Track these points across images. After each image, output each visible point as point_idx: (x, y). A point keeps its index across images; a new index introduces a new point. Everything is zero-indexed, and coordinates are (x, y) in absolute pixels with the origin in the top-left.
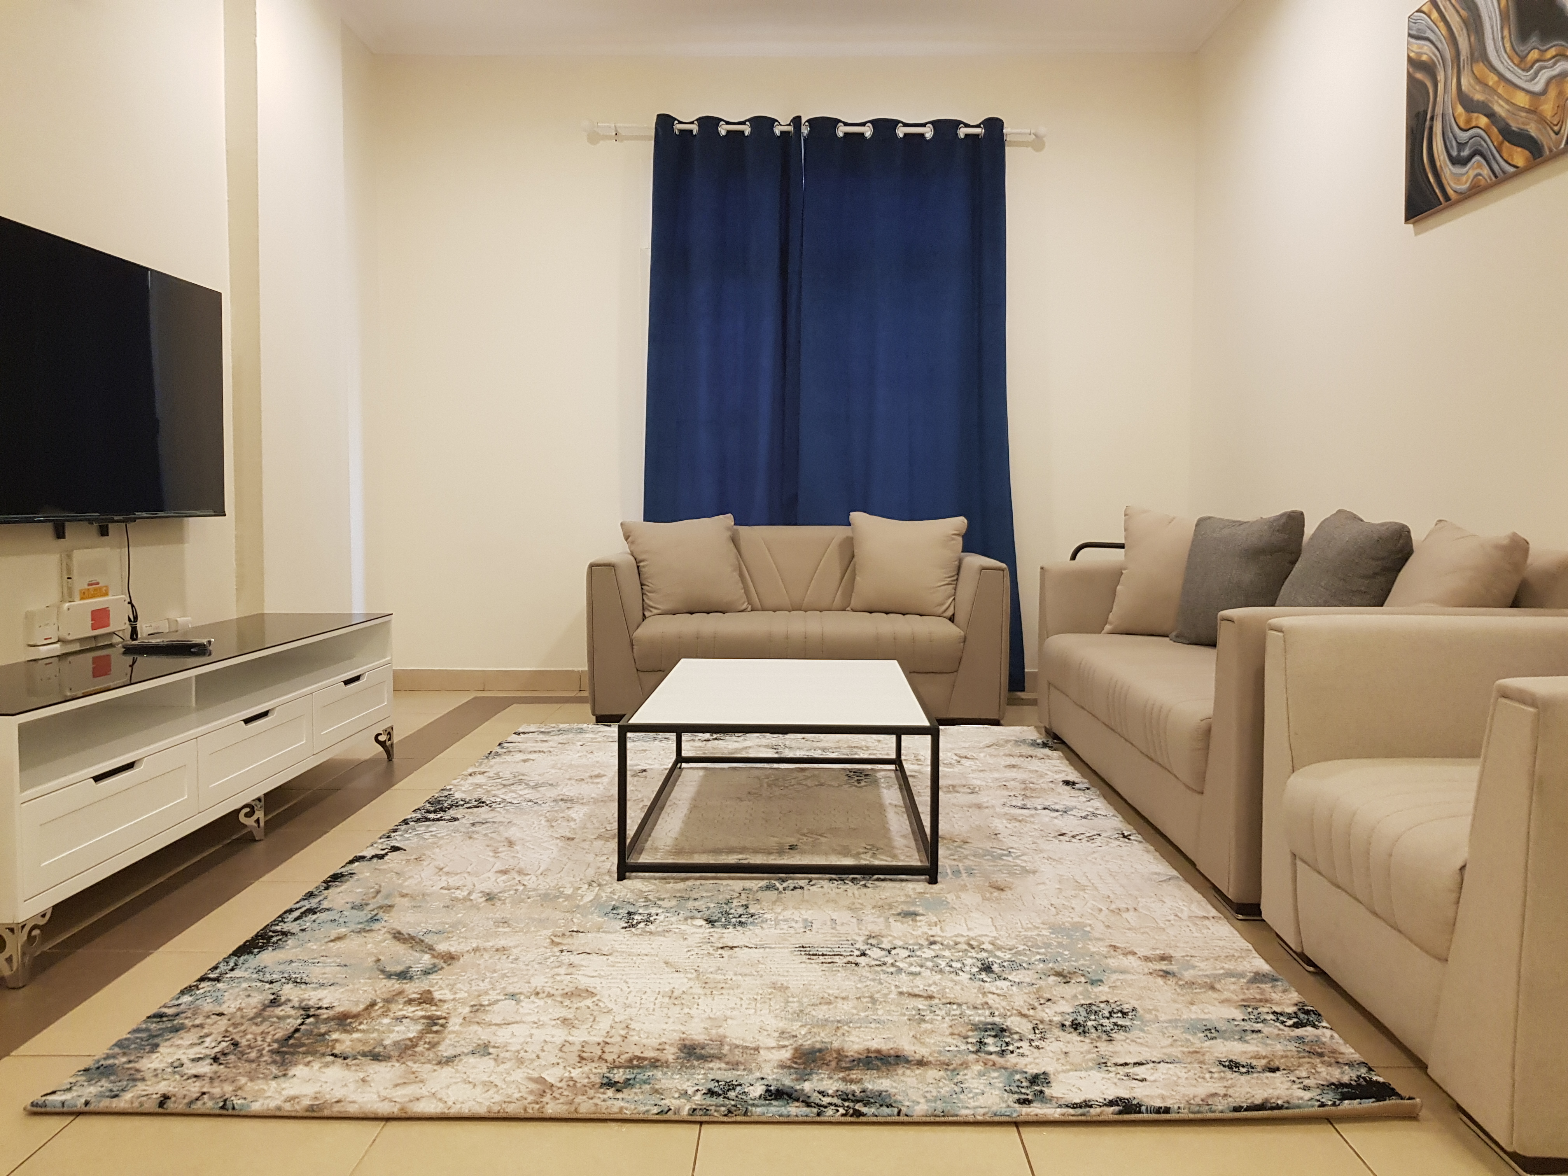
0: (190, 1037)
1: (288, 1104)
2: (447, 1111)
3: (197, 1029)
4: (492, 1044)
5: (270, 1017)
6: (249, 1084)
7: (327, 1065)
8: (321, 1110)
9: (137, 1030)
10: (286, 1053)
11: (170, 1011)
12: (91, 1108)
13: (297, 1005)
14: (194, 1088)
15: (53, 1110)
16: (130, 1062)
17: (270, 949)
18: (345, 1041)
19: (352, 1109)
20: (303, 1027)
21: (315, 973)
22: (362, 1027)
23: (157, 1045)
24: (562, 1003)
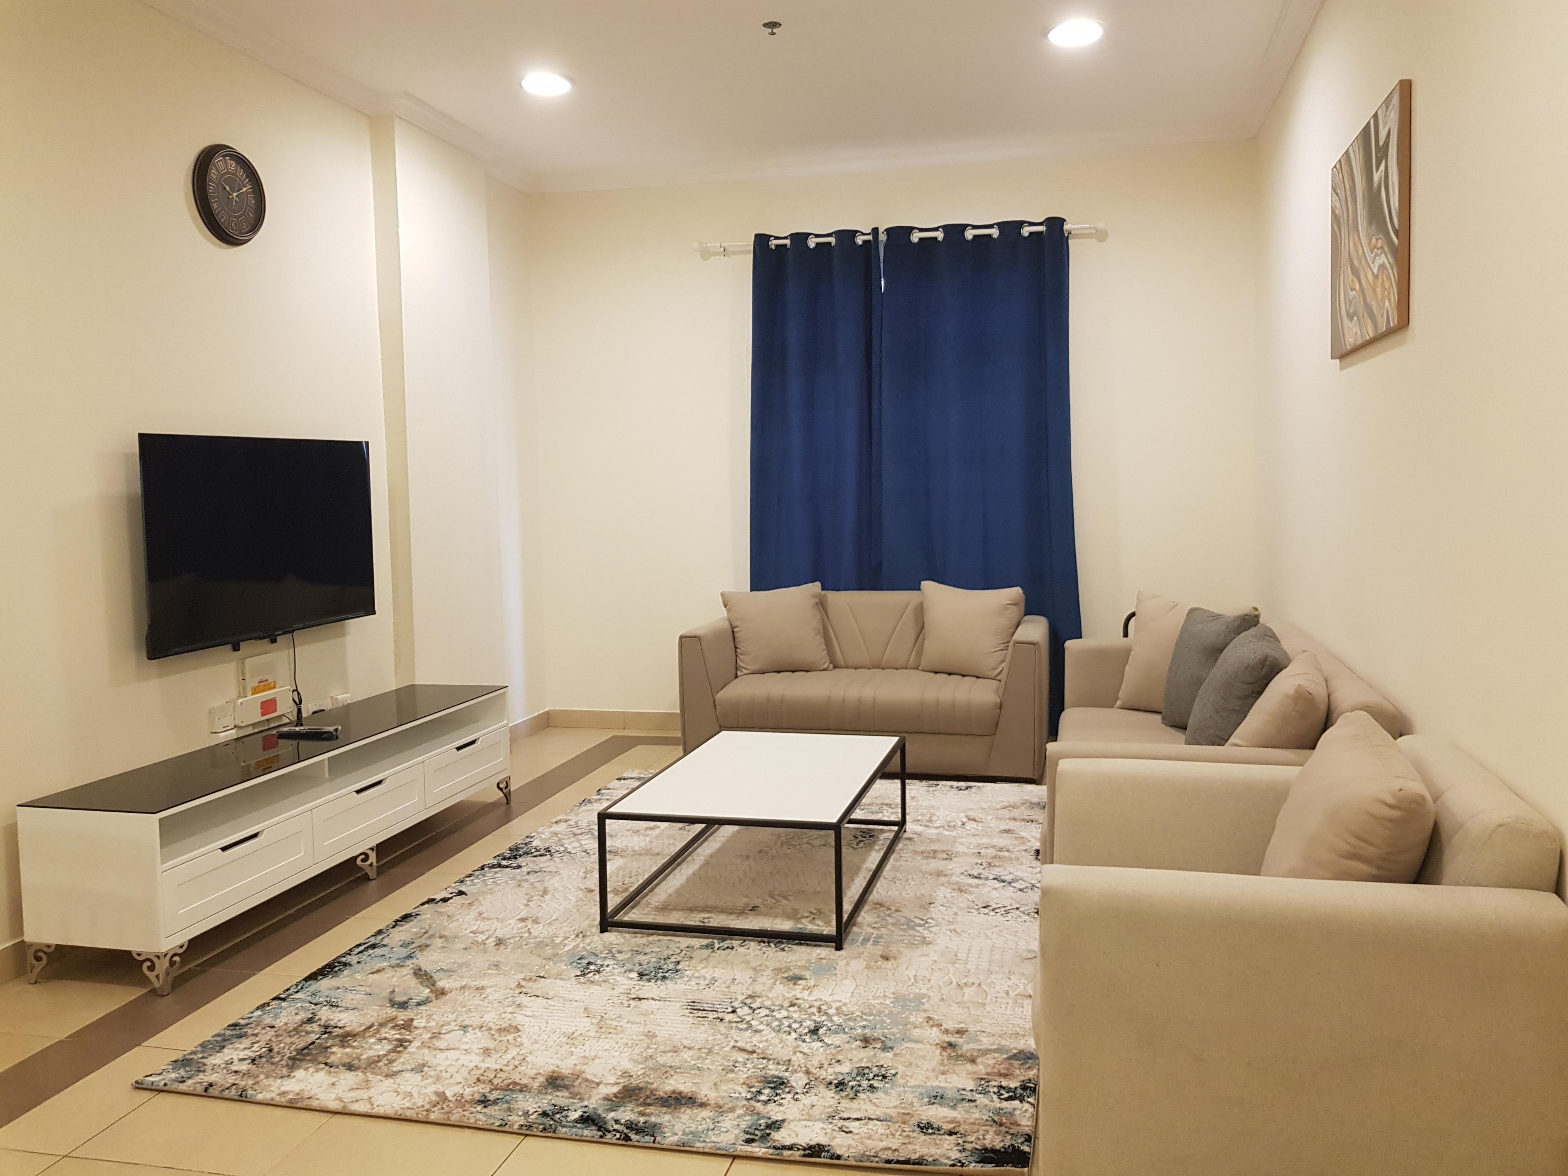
0: (246, 1042)
1: (278, 1097)
2: (370, 1111)
3: (254, 1037)
4: (428, 1064)
5: (302, 1031)
6: (264, 1081)
7: (317, 1071)
8: (297, 1103)
9: (218, 1035)
10: (297, 1059)
11: (242, 1022)
12: (167, 1088)
13: (322, 1024)
14: (231, 1079)
15: (146, 1087)
16: (203, 1058)
17: (330, 976)
18: (338, 1054)
19: (315, 1104)
20: (318, 1041)
21: (349, 999)
22: (355, 1044)
23: (224, 1047)
24: (493, 1035)
